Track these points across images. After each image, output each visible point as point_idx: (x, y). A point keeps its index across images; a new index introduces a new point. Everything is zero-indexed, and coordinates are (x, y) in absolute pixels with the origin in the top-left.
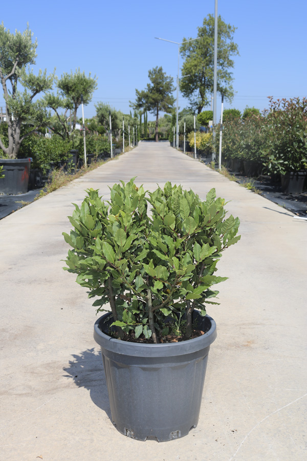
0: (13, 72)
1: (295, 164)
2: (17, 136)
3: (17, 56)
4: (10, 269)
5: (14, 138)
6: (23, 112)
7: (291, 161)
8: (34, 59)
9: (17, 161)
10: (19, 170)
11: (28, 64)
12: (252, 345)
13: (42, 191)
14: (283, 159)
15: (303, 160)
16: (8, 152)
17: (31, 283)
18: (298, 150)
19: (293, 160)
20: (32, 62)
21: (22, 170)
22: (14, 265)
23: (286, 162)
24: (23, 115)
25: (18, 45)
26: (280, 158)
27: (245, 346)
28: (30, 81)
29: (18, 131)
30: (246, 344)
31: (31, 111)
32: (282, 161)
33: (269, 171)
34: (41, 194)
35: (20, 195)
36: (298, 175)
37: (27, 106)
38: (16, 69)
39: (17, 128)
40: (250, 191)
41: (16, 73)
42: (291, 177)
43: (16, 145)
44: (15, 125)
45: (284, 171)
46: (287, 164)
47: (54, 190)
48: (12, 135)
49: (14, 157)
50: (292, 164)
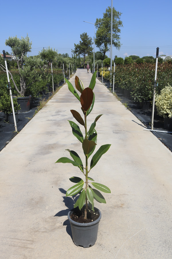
0: (22, 58)
1: (146, 98)
2: (24, 87)
3: (23, 50)
4: (29, 163)
5: (23, 87)
6: (27, 76)
7: (144, 97)
8: (31, 50)
9: (24, 98)
10: (26, 102)
11: (28, 53)
12: (123, 206)
13: (36, 111)
14: (140, 95)
15: (149, 96)
16: (20, 93)
17: (39, 172)
18: (147, 92)
19: (145, 96)
20: (30, 51)
21: (27, 101)
22: (31, 161)
23: (142, 97)
24: (27, 77)
25: (23, 45)
26: (139, 95)
27: (120, 206)
28: (29, 62)
29: (25, 84)
30: (121, 205)
31: (30, 76)
32: (140, 96)
33: (134, 100)
34: (36, 112)
35: (26, 112)
36: (147, 102)
37: (28, 73)
38: (23, 56)
39: (24, 83)
40: (126, 108)
41: (23, 58)
42: (144, 103)
43: (24, 90)
44: (23, 81)
45: (141, 100)
46: (142, 98)
47: (41, 109)
48: (22, 86)
49: (23, 95)
50: (145, 98)
